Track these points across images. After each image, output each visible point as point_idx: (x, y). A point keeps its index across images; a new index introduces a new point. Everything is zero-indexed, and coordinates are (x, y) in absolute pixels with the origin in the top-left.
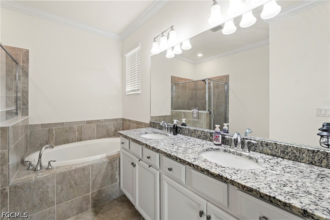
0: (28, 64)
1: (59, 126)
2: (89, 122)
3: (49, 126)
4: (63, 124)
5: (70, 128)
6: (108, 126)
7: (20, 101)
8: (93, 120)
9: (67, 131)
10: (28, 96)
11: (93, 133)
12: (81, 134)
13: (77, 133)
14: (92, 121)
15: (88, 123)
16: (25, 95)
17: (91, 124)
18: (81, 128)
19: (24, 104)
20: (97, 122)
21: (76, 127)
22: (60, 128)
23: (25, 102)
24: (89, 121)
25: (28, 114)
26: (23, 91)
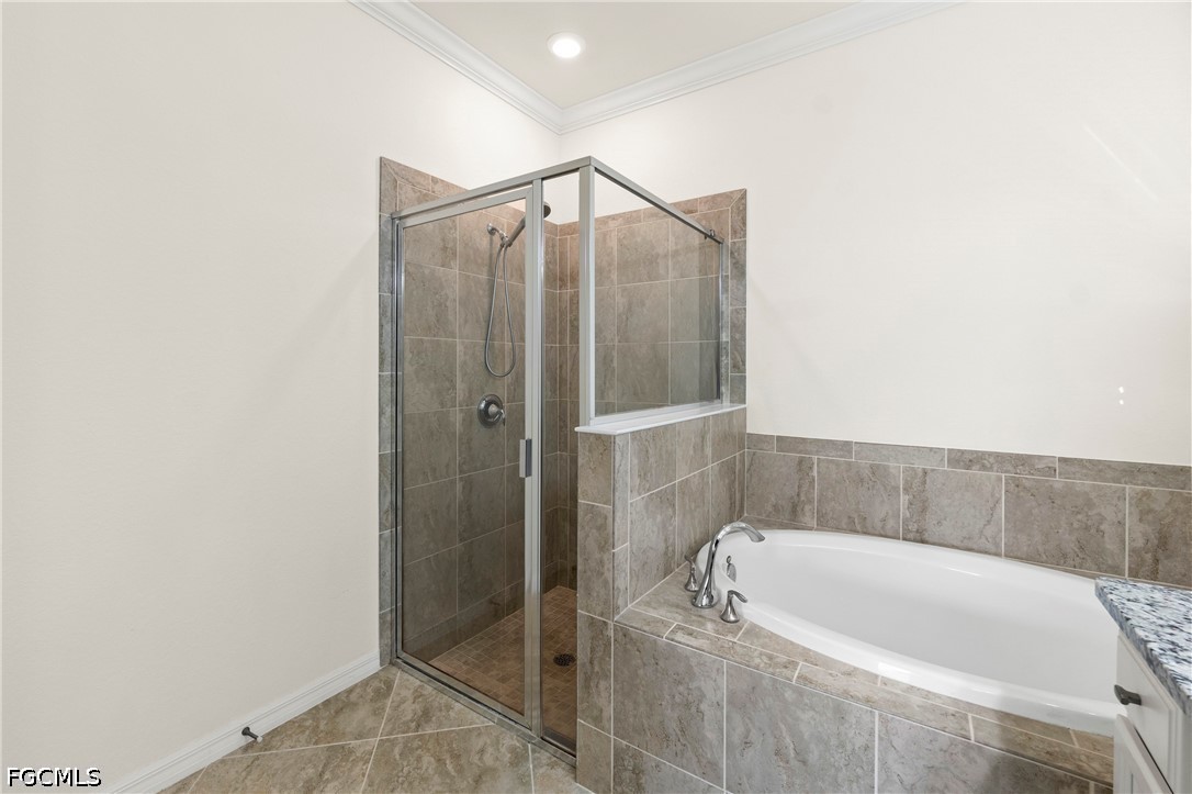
0: (745, 236)
1: (834, 453)
2: (966, 460)
3: (801, 447)
4: (845, 447)
5: (874, 469)
6: (1089, 504)
7: (727, 356)
8: (990, 454)
9: (862, 480)
10: (745, 340)
11: (989, 522)
12: (924, 510)
13: (904, 499)
14: (984, 453)
15: (958, 461)
16: (737, 336)
17: (975, 472)
18: (925, 482)
19: (735, 366)
20: (1010, 468)
21: (897, 467)
22: (838, 464)
23: (739, 358)
24: (963, 452)
25: (745, 399)
26: (734, 326)
